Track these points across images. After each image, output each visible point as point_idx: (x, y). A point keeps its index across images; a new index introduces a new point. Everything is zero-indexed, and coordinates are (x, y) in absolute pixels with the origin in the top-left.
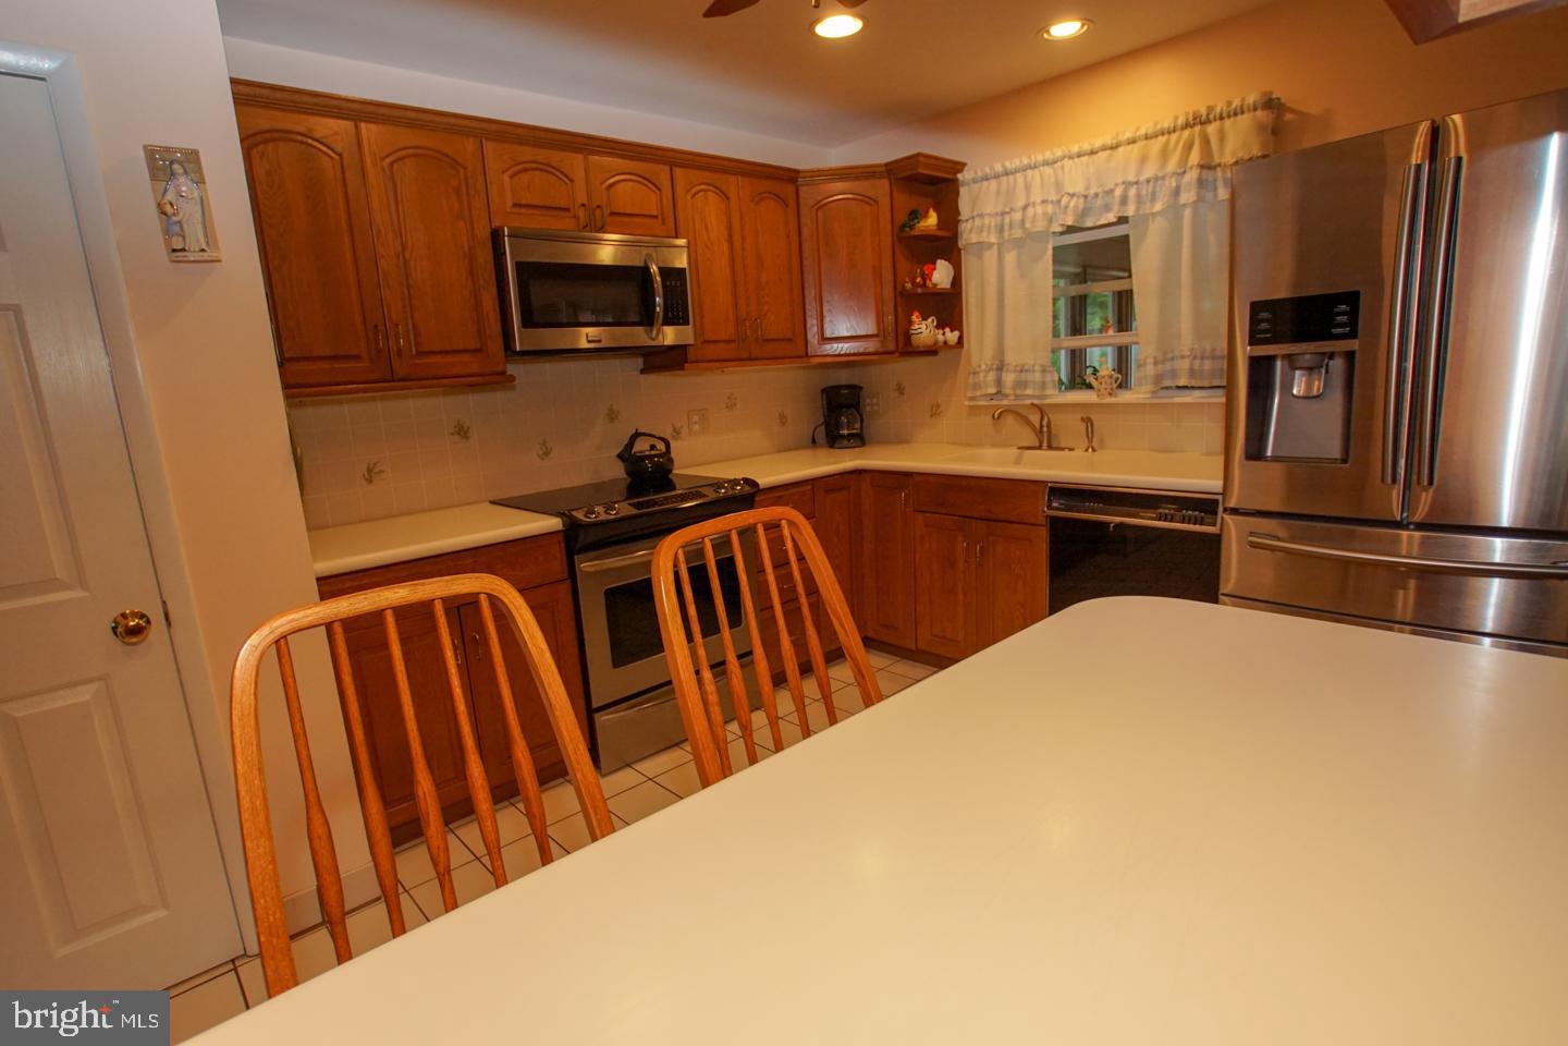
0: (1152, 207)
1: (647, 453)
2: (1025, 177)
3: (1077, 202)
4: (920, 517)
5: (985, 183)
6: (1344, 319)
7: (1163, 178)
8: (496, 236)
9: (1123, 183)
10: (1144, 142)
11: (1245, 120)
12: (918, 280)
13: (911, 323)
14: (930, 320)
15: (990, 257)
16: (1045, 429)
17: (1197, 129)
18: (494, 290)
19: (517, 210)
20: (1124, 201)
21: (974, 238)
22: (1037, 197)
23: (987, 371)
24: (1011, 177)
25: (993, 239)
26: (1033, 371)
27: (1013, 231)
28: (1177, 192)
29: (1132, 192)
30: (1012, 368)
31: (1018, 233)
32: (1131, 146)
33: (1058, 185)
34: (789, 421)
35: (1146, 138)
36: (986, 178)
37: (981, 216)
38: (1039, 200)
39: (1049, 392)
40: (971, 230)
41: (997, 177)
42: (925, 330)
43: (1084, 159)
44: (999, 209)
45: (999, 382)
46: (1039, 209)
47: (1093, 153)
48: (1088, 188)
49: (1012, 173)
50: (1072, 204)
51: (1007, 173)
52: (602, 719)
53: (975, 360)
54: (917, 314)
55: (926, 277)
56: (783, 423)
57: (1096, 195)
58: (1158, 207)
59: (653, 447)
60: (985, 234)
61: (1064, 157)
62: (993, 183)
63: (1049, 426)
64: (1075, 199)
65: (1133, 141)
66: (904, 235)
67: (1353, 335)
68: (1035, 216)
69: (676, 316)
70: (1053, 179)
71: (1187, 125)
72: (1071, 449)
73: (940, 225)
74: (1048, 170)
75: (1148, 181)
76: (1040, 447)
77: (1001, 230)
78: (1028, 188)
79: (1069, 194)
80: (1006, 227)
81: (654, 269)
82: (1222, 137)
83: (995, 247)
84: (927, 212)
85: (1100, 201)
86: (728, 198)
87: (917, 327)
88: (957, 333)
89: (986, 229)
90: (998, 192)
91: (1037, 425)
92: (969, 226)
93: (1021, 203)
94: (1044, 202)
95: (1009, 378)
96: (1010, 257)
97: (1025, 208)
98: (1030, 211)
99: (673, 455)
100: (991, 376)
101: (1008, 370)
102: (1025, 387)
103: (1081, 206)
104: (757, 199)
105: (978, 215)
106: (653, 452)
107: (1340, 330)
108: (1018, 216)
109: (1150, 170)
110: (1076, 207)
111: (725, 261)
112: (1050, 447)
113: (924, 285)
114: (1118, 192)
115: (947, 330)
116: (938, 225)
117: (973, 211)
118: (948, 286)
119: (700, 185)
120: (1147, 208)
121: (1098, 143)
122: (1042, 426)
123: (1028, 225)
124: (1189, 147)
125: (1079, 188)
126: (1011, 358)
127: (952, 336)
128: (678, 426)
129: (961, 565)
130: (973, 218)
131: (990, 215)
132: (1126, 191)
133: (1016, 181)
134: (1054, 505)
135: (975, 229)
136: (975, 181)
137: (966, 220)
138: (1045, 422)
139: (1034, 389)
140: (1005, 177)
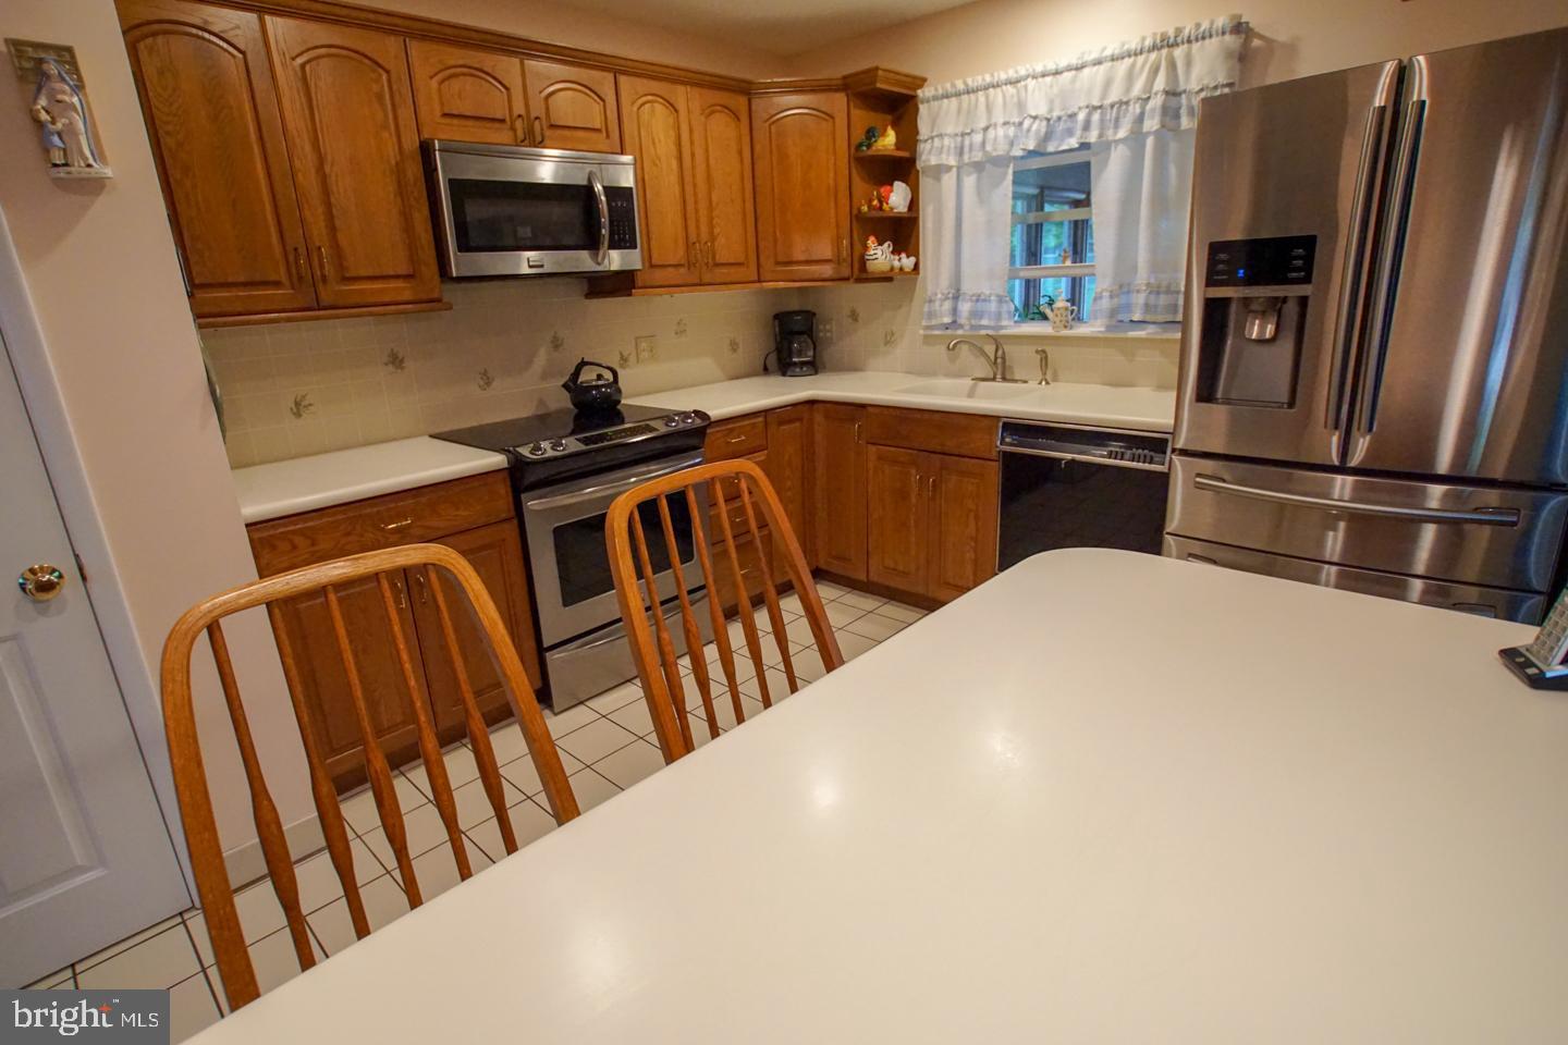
0: (1115, 133)
1: (594, 383)
2: (987, 97)
3: (1040, 125)
4: (873, 449)
5: (945, 101)
6: (1299, 263)
7: (1127, 103)
8: (426, 150)
9: (1087, 107)
10: (1110, 64)
11: (1212, 45)
12: (875, 202)
13: (866, 248)
14: (886, 245)
15: (949, 180)
16: (999, 360)
17: (1164, 52)
18: (426, 211)
19: (448, 120)
20: (1087, 126)
21: (934, 161)
22: (998, 118)
23: (943, 300)
24: (973, 96)
25: (952, 161)
26: (990, 301)
27: (974, 153)
28: (1140, 119)
29: (1096, 117)
30: (968, 297)
31: (978, 156)
32: (1096, 68)
33: (1021, 106)
34: (741, 346)
35: (1112, 60)
36: (947, 96)
37: (941, 136)
38: (1001, 121)
39: (1004, 323)
40: (931, 150)
41: (958, 94)
42: (881, 256)
43: (1048, 79)
44: (959, 130)
45: (955, 311)
46: (1001, 132)
47: (1057, 73)
48: (1051, 111)
49: (973, 92)
50: (1035, 127)
51: (968, 91)
52: (553, 658)
53: (930, 288)
54: (872, 239)
55: (882, 200)
56: (734, 350)
57: (1059, 118)
58: (1122, 134)
59: (600, 377)
60: (944, 156)
61: (1027, 76)
62: (954, 101)
63: (1003, 358)
64: (1037, 122)
65: (1098, 62)
66: (861, 154)
67: (1307, 280)
68: (995, 139)
69: (623, 240)
70: (1015, 99)
71: (1154, 48)
72: (1025, 382)
73: (898, 146)
74: (1010, 90)
75: (1112, 106)
76: (994, 379)
77: (961, 152)
78: (989, 108)
79: (1031, 117)
80: (966, 149)
81: (598, 188)
82: (1189, 62)
83: (955, 170)
84: (885, 130)
85: (1062, 126)
86: (676, 111)
87: (872, 252)
88: (913, 259)
89: (945, 149)
90: (959, 111)
91: (992, 358)
92: (928, 146)
93: (983, 124)
94: (1005, 124)
95: (965, 307)
96: (970, 181)
97: (986, 129)
98: (991, 133)
99: (620, 384)
100: (947, 305)
101: (964, 300)
102: (981, 318)
103: (1043, 130)
104: (707, 111)
105: (937, 136)
106: (600, 383)
107: (1294, 275)
108: (978, 138)
109: (1114, 95)
110: (1038, 131)
111: (673, 178)
112: (1004, 379)
113: (881, 208)
114: (1081, 116)
115: (903, 255)
116: (896, 144)
117: (932, 132)
118: (906, 210)
119: (646, 95)
120: (1110, 135)
121: (1063, 63)
122: (996, 358)
123: (989, 148)
124: (1155, 71)
125: (1042, 110)
126: (968, 287)
127: (908, 262)
128: (625, 354)
129: (914, 500)
130: (932, 138)
131: (949, 135)
132: (1089, 115)
133: (977, 100)
134: (1008, 440)
135: (934, 151)
136: (935, 98)
137: (926, 141)
138: (1000, 353)
139: (990, 319)
140: (966, 96)
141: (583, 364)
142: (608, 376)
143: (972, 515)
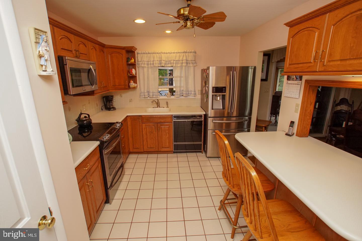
0: (178, 65)
2: (153, 55)
5: (144, 54)
7: (180, 61)
10: (176, 54)
11: (192, 54)
13: (130, 82)
14: (133, 82)
15: (146, 70)
16: (158, 104)
17: (185, 54)
21: (143, 65)
22: (156, 59)
23: (146, 93)
24: (150, 55)
26: (155, 93)
28: (182, 63)
29: (174, 62)
30: (151, 92)
31: (152, 66)
32: (174, 54)
35: (176, 53)
36: (144, 53)
37: (144, 61)
38: (156, 60)
41: (146, 53)
42: (132, 84)
43: (165, 54)
44: (148, 60)
45: (149, 94)
47: (167, 53)
48: (166, 60)
49: (150, 54)
50: (164, 62)
51: (149, 53)
53: (142, 90)
54: (131, 80)
55: (131, 72)
58: (179, 65)
60: (145, 65)
61: (161, 53)
62: (146, 55)
65: (174, 53)
66: (127, 63)
67: (225, 92)
70: (159, 57)
71: (183, 53)
72: (164, 107)
74: (158, 55)
75: (177, 61)
77: (148, 64)
78: (154, 57)
80: (149, 64)
81: (93, 70)
82: (189, 56)
84: (132, 59)
86: (96, 50)
88: (136, 84)
90: (147, 57)
92: (141, 62)
93: (152, 60)
94: (157, 61)
95: (151, 94)
96: (150, 70)
98: (155, 62)
100: (147, 94)
104: (100, 51)
105: (143, 61)
108: (152, 62)
109: (177, 59)
110: (164, 63)
112: (159, 107)
113: (131, 74)
114: (172, 61)
116: (134, 61)
118: (135, 74)
119: (92, 46)
120: (177, 65)
121: (168, 52)
123: (154, 64)
124: (183, 56)
125: (164, 59)
131: (146, 61)
132: (173, 61)
133: (151, 55)
134: (175, 119)
135: (143, 64)
136: (141, 53)
137: (140, 62)
138: (158, 102)
139: (155, 96)
140: (148, 54)
141: (81, 114)
142: (87, 116)
143: (168, 134)
